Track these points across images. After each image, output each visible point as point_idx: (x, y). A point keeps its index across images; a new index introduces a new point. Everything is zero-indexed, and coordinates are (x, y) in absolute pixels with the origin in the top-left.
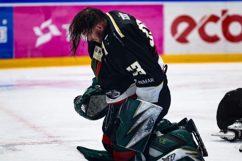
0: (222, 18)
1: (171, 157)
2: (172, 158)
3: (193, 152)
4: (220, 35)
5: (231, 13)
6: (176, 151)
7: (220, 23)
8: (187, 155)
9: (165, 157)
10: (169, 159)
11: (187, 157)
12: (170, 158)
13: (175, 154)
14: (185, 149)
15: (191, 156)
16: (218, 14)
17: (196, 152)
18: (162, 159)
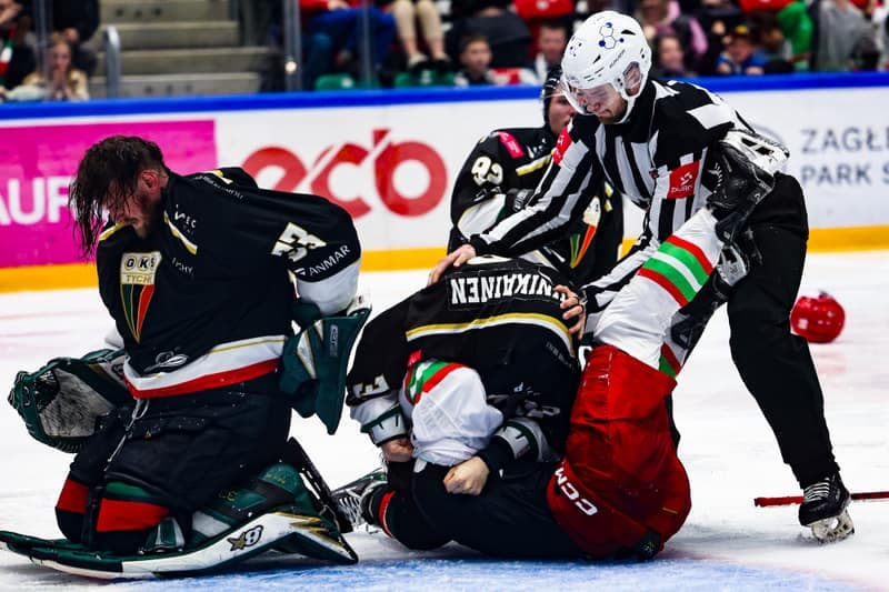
0: (375, 152)
1: (253, 535)
2: (255, 538)
3: (311, 519)
4: (371, 196)
5: (395, 137)
6: (264, 520)
7: (368, 164)
8: (294, 530)
9: (236, 535)
10: (245, 540)
11: (295, 534)
12: (248, 536)
13: (262, 527)
14: (290, 512)
15: (304, 532)
16: (365, 141)
17: (317, 520)
18: (229, 540)
